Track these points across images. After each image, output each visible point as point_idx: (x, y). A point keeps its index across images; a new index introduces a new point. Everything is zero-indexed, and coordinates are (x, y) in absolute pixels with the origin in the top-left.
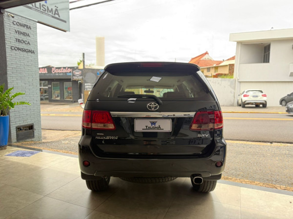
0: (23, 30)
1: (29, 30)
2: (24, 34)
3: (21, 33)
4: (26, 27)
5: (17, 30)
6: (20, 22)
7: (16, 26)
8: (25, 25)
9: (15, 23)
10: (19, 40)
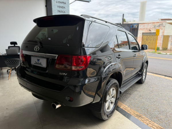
0: (62, 5)
1: (65, 5)
2: (62, 7)
3: (61, 7)
4: (63, 3)
5: (58, 5)
6: (60, 1)
7: (58, 4)
8: (63, 2)
9: (57, 2)
10: (59, 11)
